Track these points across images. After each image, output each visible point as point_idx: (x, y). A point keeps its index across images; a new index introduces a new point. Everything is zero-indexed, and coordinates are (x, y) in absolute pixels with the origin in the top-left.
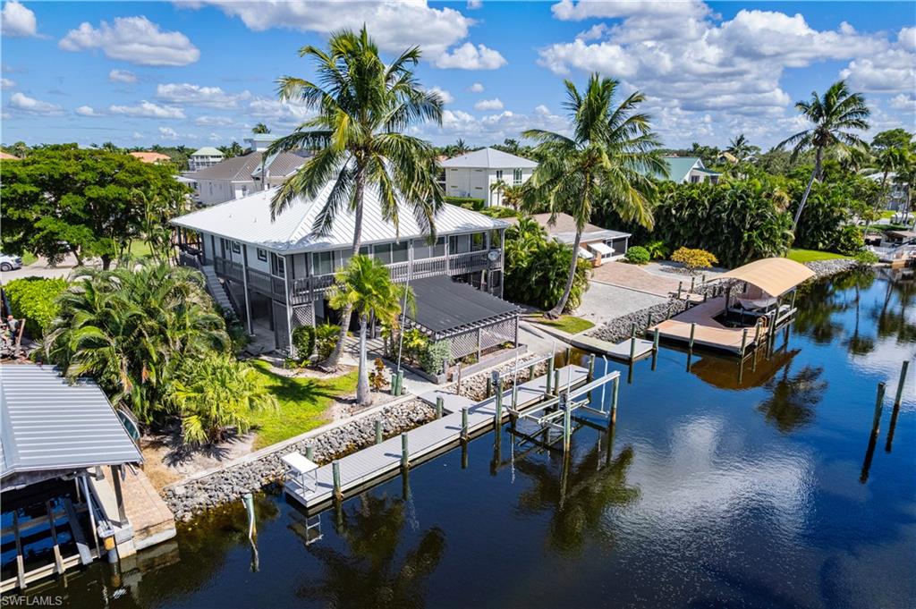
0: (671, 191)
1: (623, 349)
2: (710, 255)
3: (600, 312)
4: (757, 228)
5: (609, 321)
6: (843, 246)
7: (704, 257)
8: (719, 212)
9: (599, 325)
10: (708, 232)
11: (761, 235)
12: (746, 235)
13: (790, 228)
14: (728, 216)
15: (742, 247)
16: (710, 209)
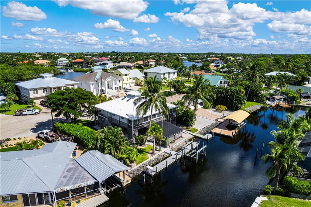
0: (215, 89)
1: (205, 137)
2: (225, 107)
3: (199, 126)
4: (237, 100)
5: (202, 129)
6: (260, 101)
7: (224, 107)
8: (228, 96)
9: (199, 130)
10: (225, 100)
11: (238, 102)
12: (234, 102)
13: (245, 99)
14: (230, 97)
15: (233, 105)
16: (225, 94)
